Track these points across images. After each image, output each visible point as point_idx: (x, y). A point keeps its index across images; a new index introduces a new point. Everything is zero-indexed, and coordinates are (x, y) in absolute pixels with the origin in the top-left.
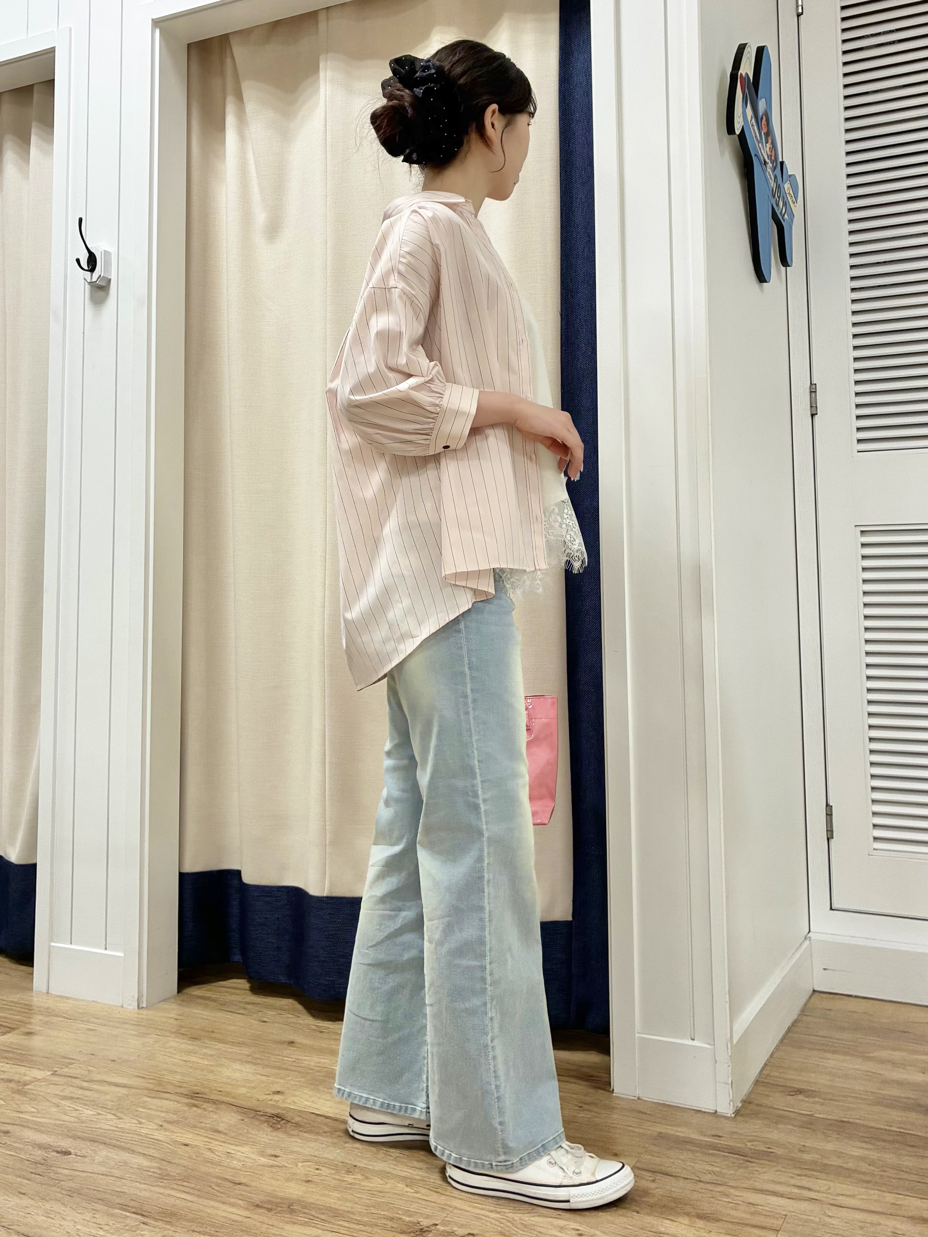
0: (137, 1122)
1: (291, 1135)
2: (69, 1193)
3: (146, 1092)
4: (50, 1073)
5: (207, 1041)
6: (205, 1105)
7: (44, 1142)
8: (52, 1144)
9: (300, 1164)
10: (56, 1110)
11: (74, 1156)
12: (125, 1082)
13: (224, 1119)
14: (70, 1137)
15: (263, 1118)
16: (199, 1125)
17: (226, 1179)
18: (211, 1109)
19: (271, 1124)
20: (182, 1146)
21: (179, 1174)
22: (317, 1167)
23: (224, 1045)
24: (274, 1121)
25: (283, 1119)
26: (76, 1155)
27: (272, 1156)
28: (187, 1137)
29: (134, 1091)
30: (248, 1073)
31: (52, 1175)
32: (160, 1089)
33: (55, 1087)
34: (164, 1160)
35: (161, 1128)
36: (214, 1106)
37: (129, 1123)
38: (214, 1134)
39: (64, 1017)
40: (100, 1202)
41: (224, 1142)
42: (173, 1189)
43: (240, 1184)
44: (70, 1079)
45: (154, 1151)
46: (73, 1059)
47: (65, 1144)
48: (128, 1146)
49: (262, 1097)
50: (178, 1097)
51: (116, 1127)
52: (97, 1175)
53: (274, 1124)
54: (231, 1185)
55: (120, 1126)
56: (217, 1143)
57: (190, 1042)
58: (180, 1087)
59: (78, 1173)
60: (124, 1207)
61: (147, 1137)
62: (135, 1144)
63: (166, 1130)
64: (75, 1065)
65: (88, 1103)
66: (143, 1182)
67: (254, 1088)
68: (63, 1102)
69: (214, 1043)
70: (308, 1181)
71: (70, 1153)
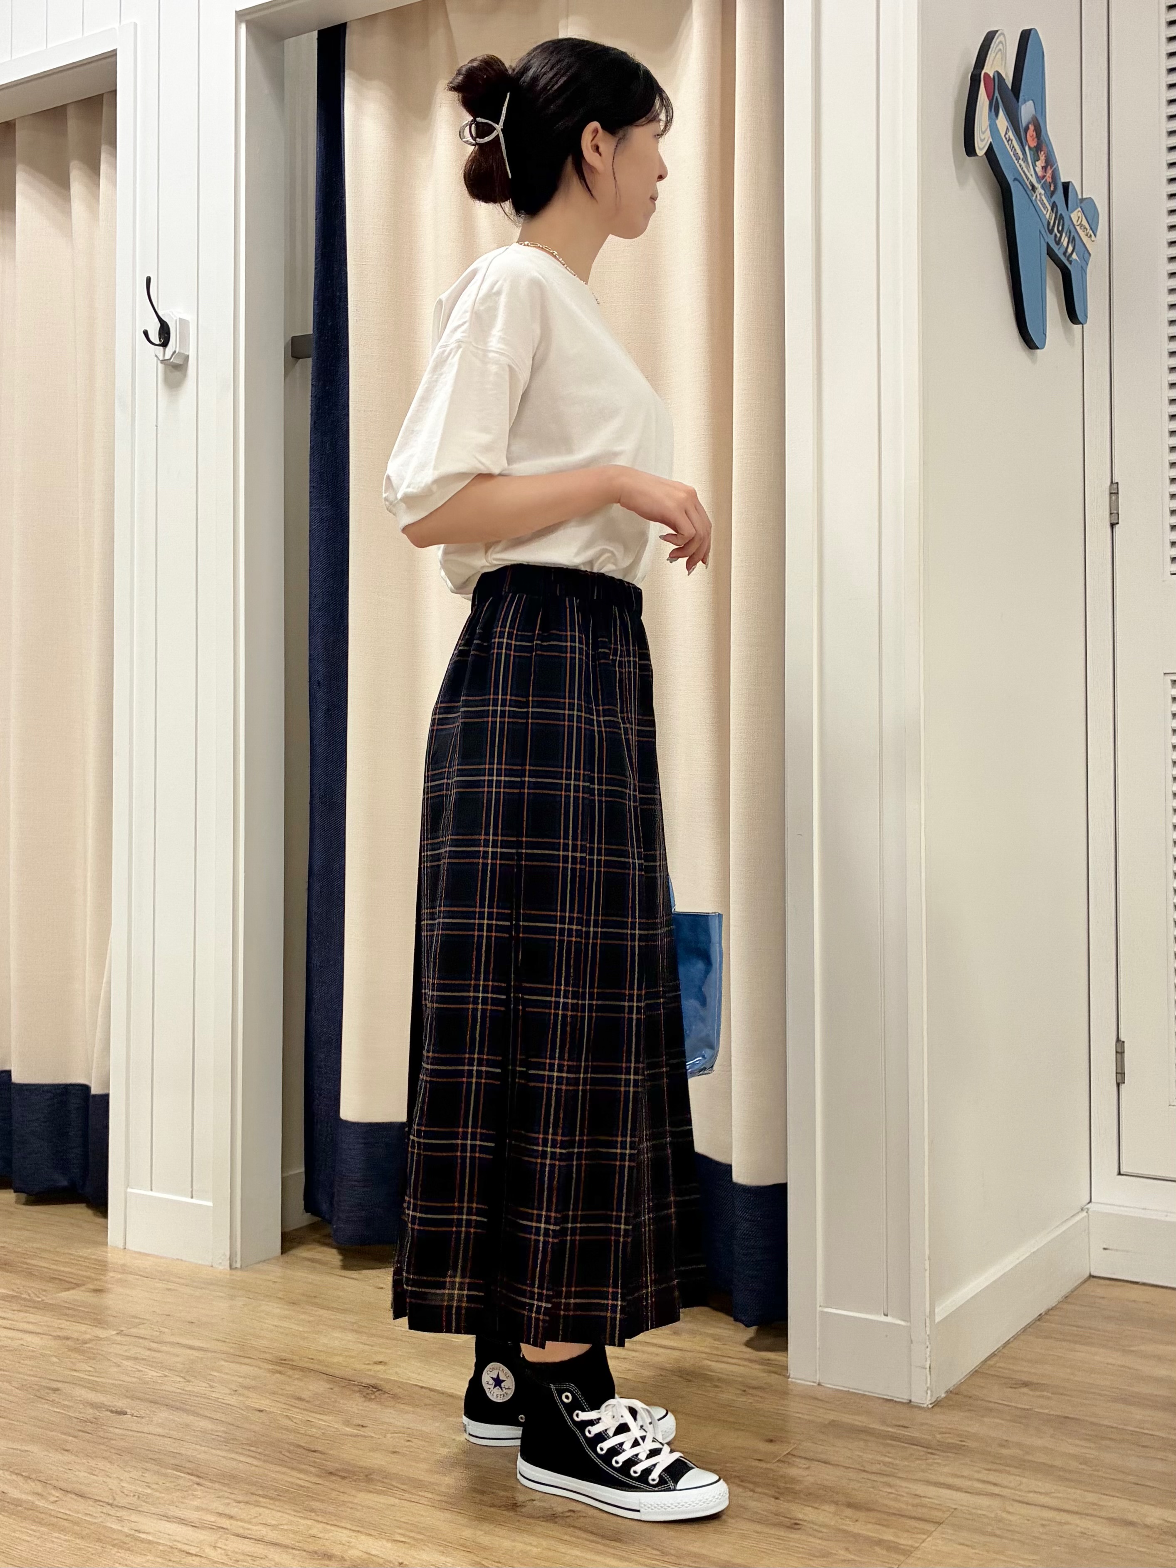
0: (207, 1386)
1: (386, 1406)
2: (119, 1452)
3: (223, 1356)
4: (115, 1332)
5: (307, 1307)
6: (290, 1372)
7: (97, 1400)
8: (106, 1403)
9: (389, 1436)
10: (115, 1369)
11: (129, 1416)
12: (201, 1345)
13: (311, 1388)
14: (127, 1397)
15: (356, 1389)
16: (280, 1392)
17: (299, 1446)
18: (296, 1376)
19: (365, 1394)
20: (254, 1412)
21: (247, 1439)
22: (409, 1439)
23: (325, 1311)
24: (369, 1391)
25: (379, 1390)
26: (132, 1415)
27: (359, 1425)
28: (264, 1403)
29: (210, 1355)
30: (349, 1341)
31: (101, 1434)
32: (241, 1354)
33: (118, 1346)
34: (233, 1425)
35: (233, 1393)
36: (301, 1373)
37: (199, 1386)
38: (297, 1402)
39: (141, 1276)
40: (153, 1462)
41: (304, 1410)
42: (237, 1453)
43: (315, 1451)
44: (137, 1339)
45: (222, 1415)
46: (144, 1319)
47: (121, 1404)
48: (192, 1409)
49: (358, 1366)
50: (260, 1363)
51: (183, 1390)
52: (154, 1437)
53: (367, 1394)
54: (304, 1451)
55: (187, 1389)
56: (298, 1410)
57: (286, 1307)
58: (265, 1352)
59: (131, 1433)
60: (177, 1468)
61: (215, 1401)
62: (201, 1408)
63: (240, 1395)
64: (146, 1325)
65: (154, 1364)
66: (204, 1444)
67: (353, 1357)
68: (125, 1363)
69: (316, 1309)
70: (394, 1452)
71: (125, 1413)
